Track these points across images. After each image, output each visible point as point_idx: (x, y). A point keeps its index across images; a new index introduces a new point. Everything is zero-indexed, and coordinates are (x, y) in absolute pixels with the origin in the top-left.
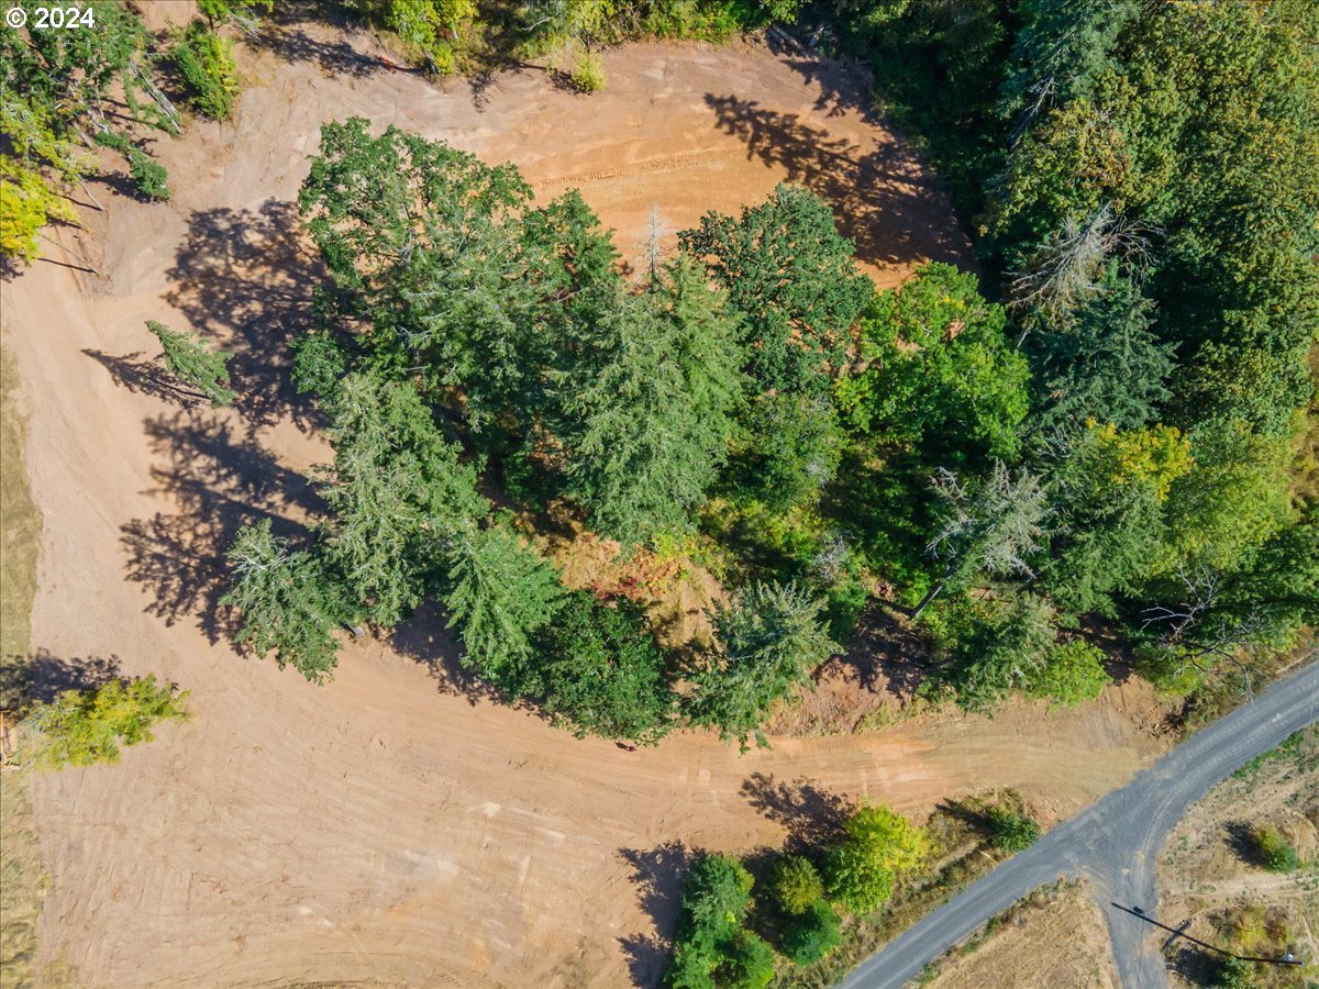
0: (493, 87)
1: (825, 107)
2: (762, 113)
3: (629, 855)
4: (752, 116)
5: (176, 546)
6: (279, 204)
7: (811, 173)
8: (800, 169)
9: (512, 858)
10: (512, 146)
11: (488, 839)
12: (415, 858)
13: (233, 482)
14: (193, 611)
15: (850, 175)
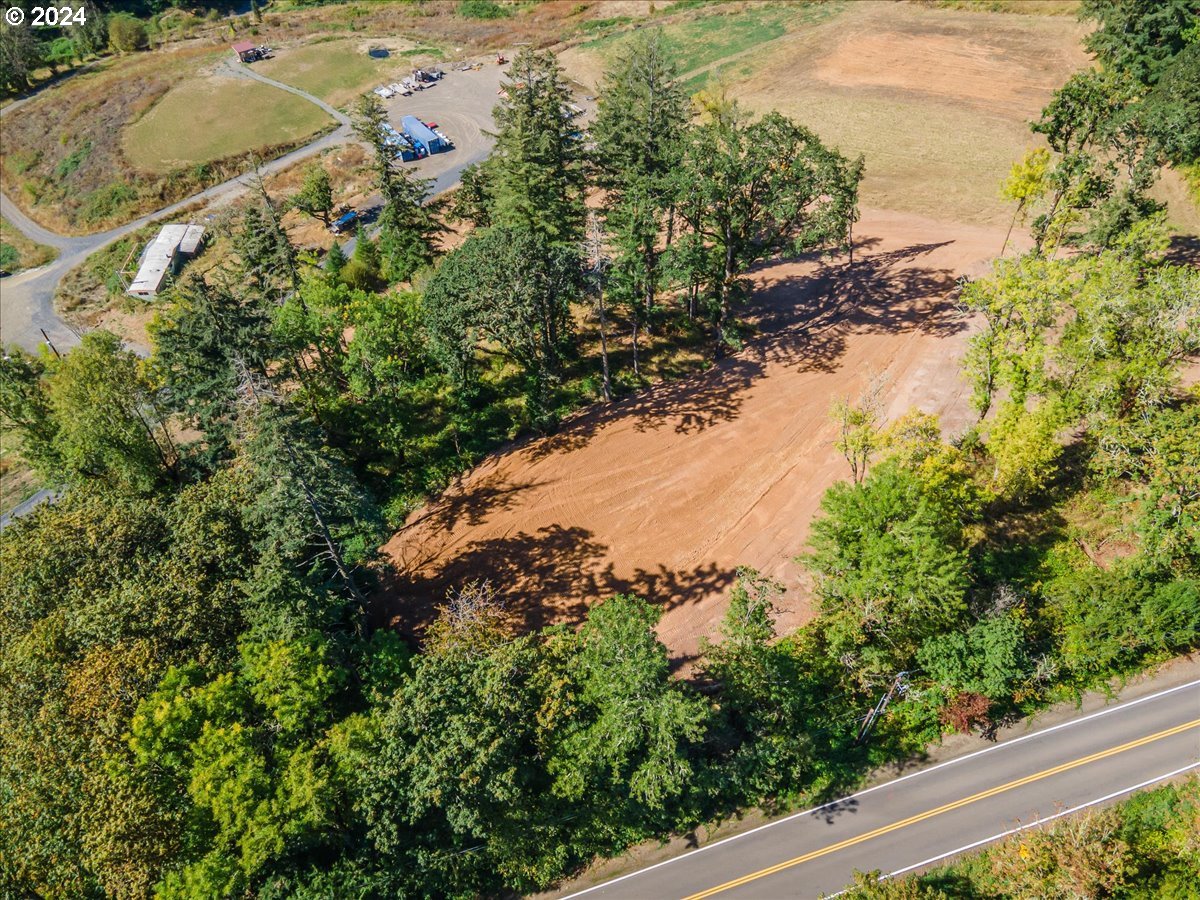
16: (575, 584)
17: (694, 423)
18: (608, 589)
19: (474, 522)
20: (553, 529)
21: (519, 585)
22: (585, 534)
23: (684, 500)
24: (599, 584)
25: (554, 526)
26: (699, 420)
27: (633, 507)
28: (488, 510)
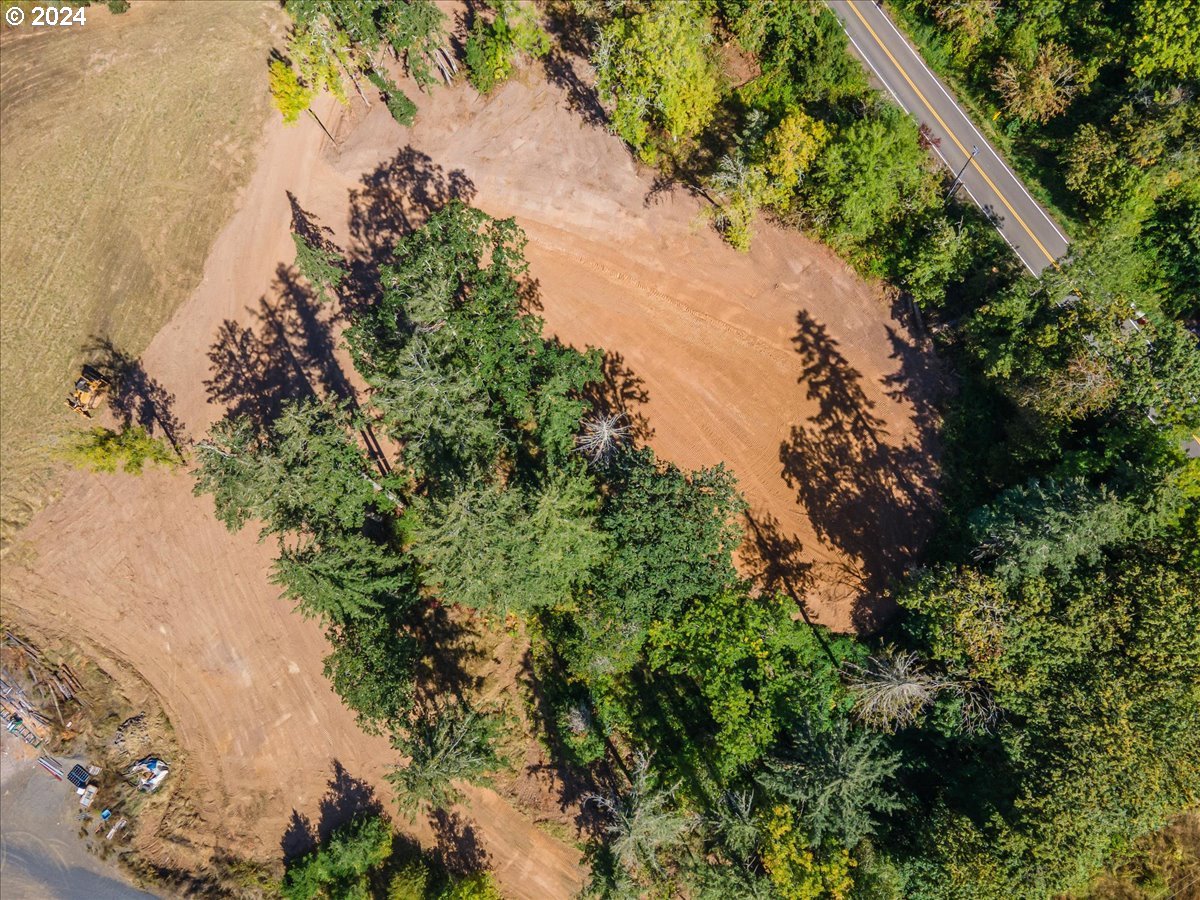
0: (668, 193)
1: (891, 385)
2: (837, 355)
3: (339, 768)
4: (827, 352)
5: (245, 356)
6: (463, 178)
7: (837, 427)
8: (831, 418)
9: (282, 707)
10: (651, 247)
11: (278, 683)
12: (235, 656)
13: (300, 342)
14: (226, 405)
15: (865, 452)
16: (836, 442)
17: (633, 389)
18: (833, 415)
19: (797, 546)
20: (787, 477)
21: (849, 485)
22: (784, 448)
23: (724, 379)
24: (830, 423)
25: (783, 476)
26: (626, 385)
27: (743, 417)
28: (782, 538)
